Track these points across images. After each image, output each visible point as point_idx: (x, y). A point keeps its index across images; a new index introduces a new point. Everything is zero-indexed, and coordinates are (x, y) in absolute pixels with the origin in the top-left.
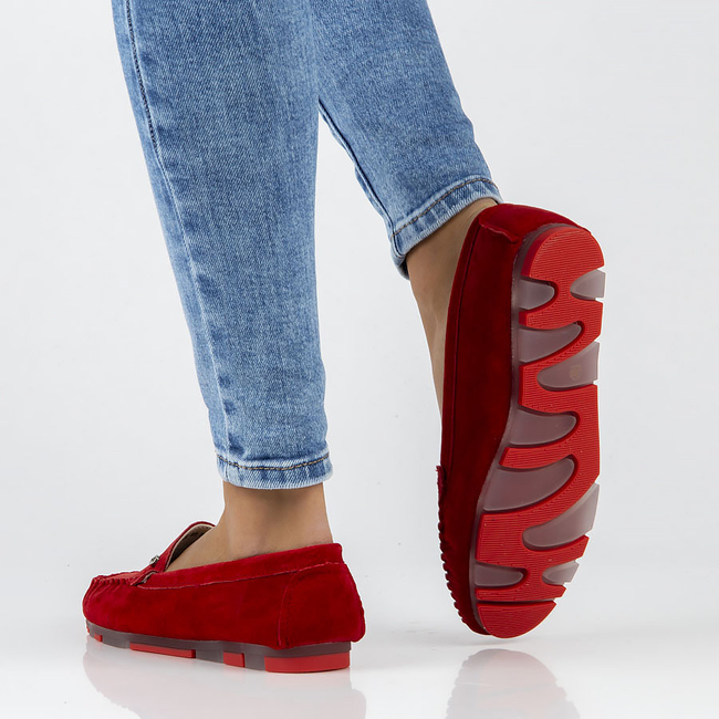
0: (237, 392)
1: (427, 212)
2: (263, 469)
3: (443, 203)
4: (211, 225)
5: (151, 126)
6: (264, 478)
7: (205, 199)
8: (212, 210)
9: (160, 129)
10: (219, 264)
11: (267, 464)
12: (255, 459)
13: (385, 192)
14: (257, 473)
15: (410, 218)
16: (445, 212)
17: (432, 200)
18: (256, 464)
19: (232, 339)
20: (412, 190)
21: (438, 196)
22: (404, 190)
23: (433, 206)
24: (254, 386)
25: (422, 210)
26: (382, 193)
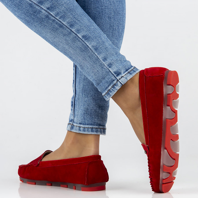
0: (110, 59)
1: (85, 128)
2: (129, 72)
3: (90, 129)
4: (77, 21)
5: (45, 10)
6: (131, 74)
7: (71, 16)
8: (74, 18)
9: (48, 8)
10: (85, 30)
11: (129, 71)
12: (125, 72)
13: (77, 113)
14: (129, 74)
15: (79, 125)
16: (89, 132)
17: (88, 126)
18: (127, 72)
19: (100, 47)
20: (84, 119)
21: (90, 126)
22: (82, 117)
23: (87, 128)
24: (112, 55)
25: (84, 126)
26: (76, 113)
